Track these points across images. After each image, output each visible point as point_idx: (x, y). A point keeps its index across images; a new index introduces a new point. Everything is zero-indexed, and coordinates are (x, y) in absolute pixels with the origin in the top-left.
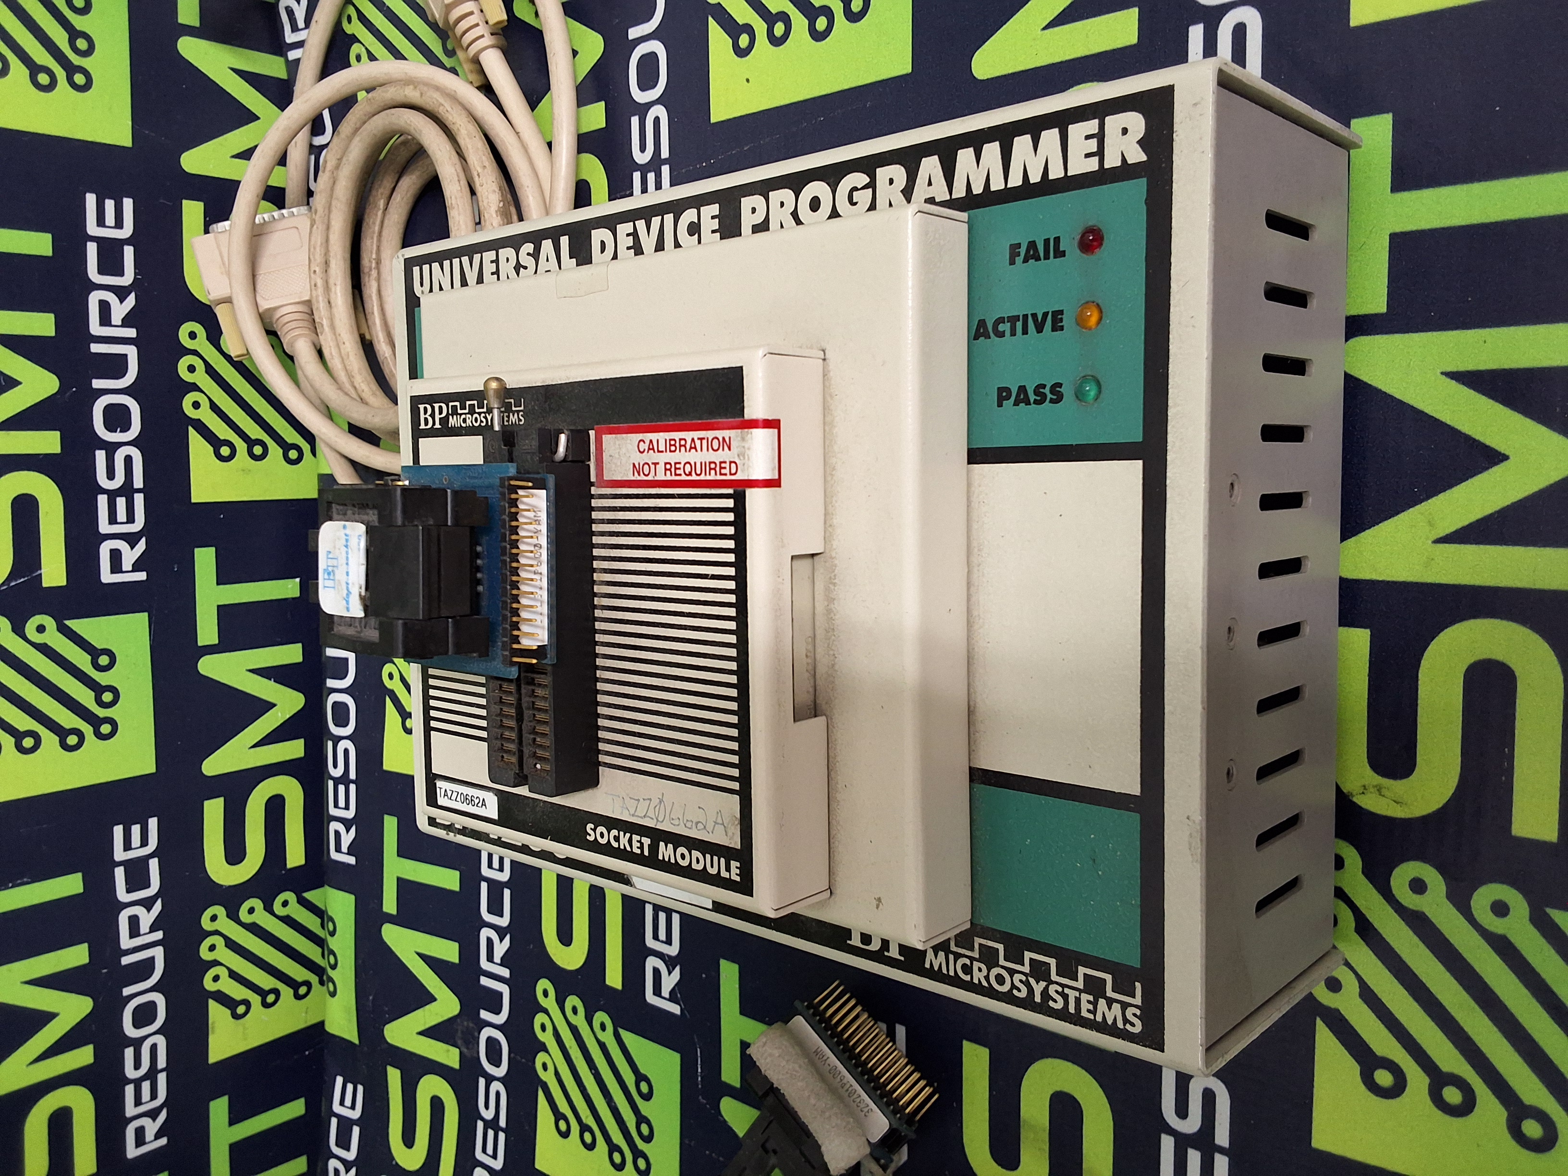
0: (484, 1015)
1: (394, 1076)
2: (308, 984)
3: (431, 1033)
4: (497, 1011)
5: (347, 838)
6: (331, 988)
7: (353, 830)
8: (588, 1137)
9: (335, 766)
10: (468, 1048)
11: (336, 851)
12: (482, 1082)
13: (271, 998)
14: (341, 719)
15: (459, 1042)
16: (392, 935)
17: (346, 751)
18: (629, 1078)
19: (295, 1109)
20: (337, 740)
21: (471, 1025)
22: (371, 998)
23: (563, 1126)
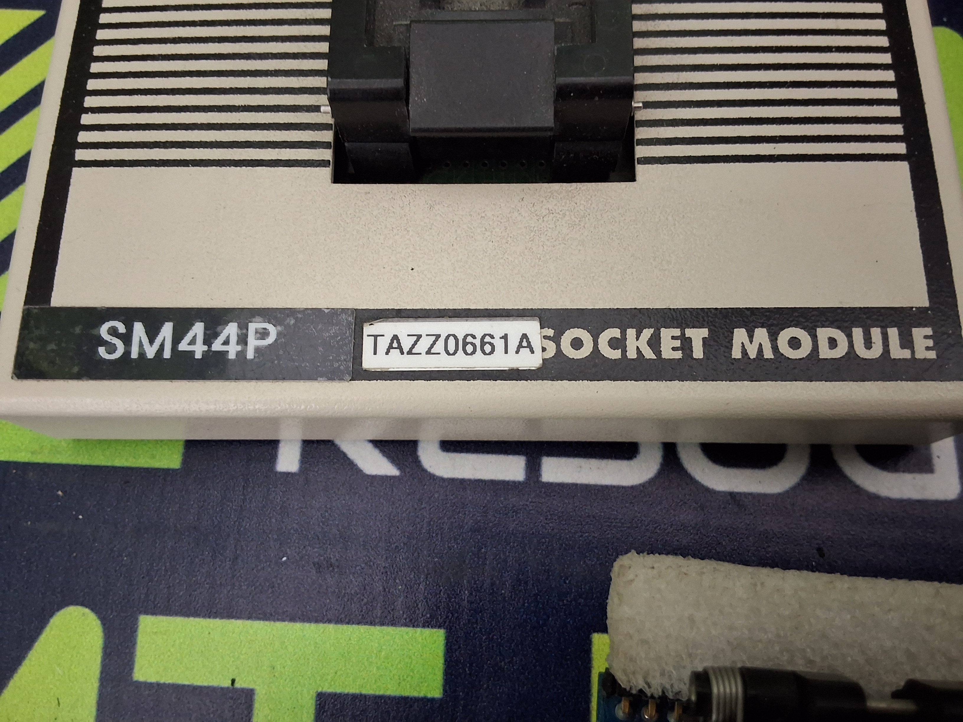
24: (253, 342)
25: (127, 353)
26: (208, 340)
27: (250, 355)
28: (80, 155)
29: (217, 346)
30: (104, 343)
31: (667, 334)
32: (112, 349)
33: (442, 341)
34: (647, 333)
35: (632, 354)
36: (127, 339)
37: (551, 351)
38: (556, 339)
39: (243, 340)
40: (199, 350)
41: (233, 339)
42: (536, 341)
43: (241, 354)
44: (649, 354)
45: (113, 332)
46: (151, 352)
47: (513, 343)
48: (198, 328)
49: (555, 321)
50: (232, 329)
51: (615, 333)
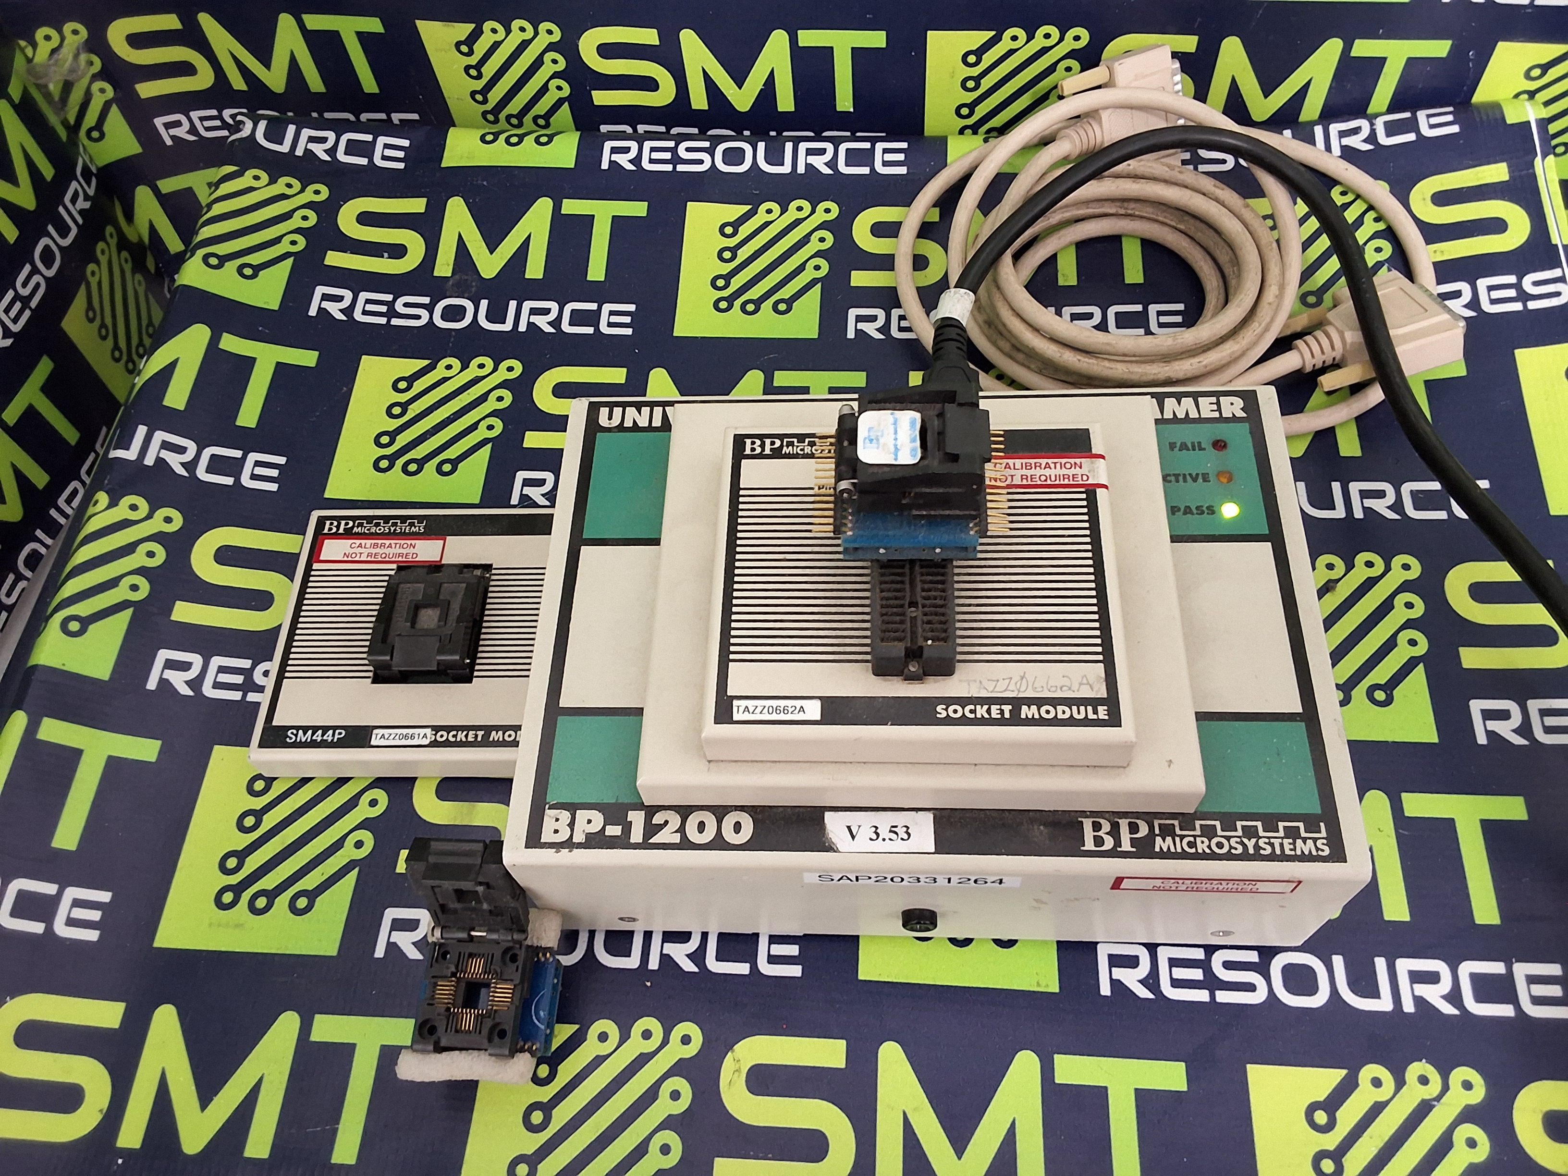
0: (484, 303)
1: (419, 205)
2: (485, 101)
3: (462, 248)
4: (489, 318)
5: (623, 160)
6: (488, 138)
7: (632, 166)
8: (397, 410)
9: (687, 150)
10: (453, 285)
11: (612, 148)
12: (426, 300)
13: (473, 72)
14: (730, 157)
15: (457, 277)
16: (543, 207)
17: (701, 161)
18: (452, 453)
19: (369, 83)
20: (711, 152)
21: (474, 290)
22: (485, 183)
23: (402, 385)
24: (337, 736)
25: (296, 740)
26: (323, 735)
27: (335, 740)
28: (287, 675)
29: (325, 738)
30: (288, 737)
31: (471, 733)
32: (291, 738)
33: (398, 736)
34: (465, 733)
35: (458, 739)
36: (296, 735)
37: (433, 739)
38: (435, 735)
39: (333, 735)
40: (319, 739)
41: (331, 735)
42: (429, 736)
43: (332, 740)
44: (464, 739)
45: (292, 733)
46: (303, 740)
47: (421, 736)
48: (320, 732)
49: (436, 729)
50: (331, 732)
51: (454, 733)
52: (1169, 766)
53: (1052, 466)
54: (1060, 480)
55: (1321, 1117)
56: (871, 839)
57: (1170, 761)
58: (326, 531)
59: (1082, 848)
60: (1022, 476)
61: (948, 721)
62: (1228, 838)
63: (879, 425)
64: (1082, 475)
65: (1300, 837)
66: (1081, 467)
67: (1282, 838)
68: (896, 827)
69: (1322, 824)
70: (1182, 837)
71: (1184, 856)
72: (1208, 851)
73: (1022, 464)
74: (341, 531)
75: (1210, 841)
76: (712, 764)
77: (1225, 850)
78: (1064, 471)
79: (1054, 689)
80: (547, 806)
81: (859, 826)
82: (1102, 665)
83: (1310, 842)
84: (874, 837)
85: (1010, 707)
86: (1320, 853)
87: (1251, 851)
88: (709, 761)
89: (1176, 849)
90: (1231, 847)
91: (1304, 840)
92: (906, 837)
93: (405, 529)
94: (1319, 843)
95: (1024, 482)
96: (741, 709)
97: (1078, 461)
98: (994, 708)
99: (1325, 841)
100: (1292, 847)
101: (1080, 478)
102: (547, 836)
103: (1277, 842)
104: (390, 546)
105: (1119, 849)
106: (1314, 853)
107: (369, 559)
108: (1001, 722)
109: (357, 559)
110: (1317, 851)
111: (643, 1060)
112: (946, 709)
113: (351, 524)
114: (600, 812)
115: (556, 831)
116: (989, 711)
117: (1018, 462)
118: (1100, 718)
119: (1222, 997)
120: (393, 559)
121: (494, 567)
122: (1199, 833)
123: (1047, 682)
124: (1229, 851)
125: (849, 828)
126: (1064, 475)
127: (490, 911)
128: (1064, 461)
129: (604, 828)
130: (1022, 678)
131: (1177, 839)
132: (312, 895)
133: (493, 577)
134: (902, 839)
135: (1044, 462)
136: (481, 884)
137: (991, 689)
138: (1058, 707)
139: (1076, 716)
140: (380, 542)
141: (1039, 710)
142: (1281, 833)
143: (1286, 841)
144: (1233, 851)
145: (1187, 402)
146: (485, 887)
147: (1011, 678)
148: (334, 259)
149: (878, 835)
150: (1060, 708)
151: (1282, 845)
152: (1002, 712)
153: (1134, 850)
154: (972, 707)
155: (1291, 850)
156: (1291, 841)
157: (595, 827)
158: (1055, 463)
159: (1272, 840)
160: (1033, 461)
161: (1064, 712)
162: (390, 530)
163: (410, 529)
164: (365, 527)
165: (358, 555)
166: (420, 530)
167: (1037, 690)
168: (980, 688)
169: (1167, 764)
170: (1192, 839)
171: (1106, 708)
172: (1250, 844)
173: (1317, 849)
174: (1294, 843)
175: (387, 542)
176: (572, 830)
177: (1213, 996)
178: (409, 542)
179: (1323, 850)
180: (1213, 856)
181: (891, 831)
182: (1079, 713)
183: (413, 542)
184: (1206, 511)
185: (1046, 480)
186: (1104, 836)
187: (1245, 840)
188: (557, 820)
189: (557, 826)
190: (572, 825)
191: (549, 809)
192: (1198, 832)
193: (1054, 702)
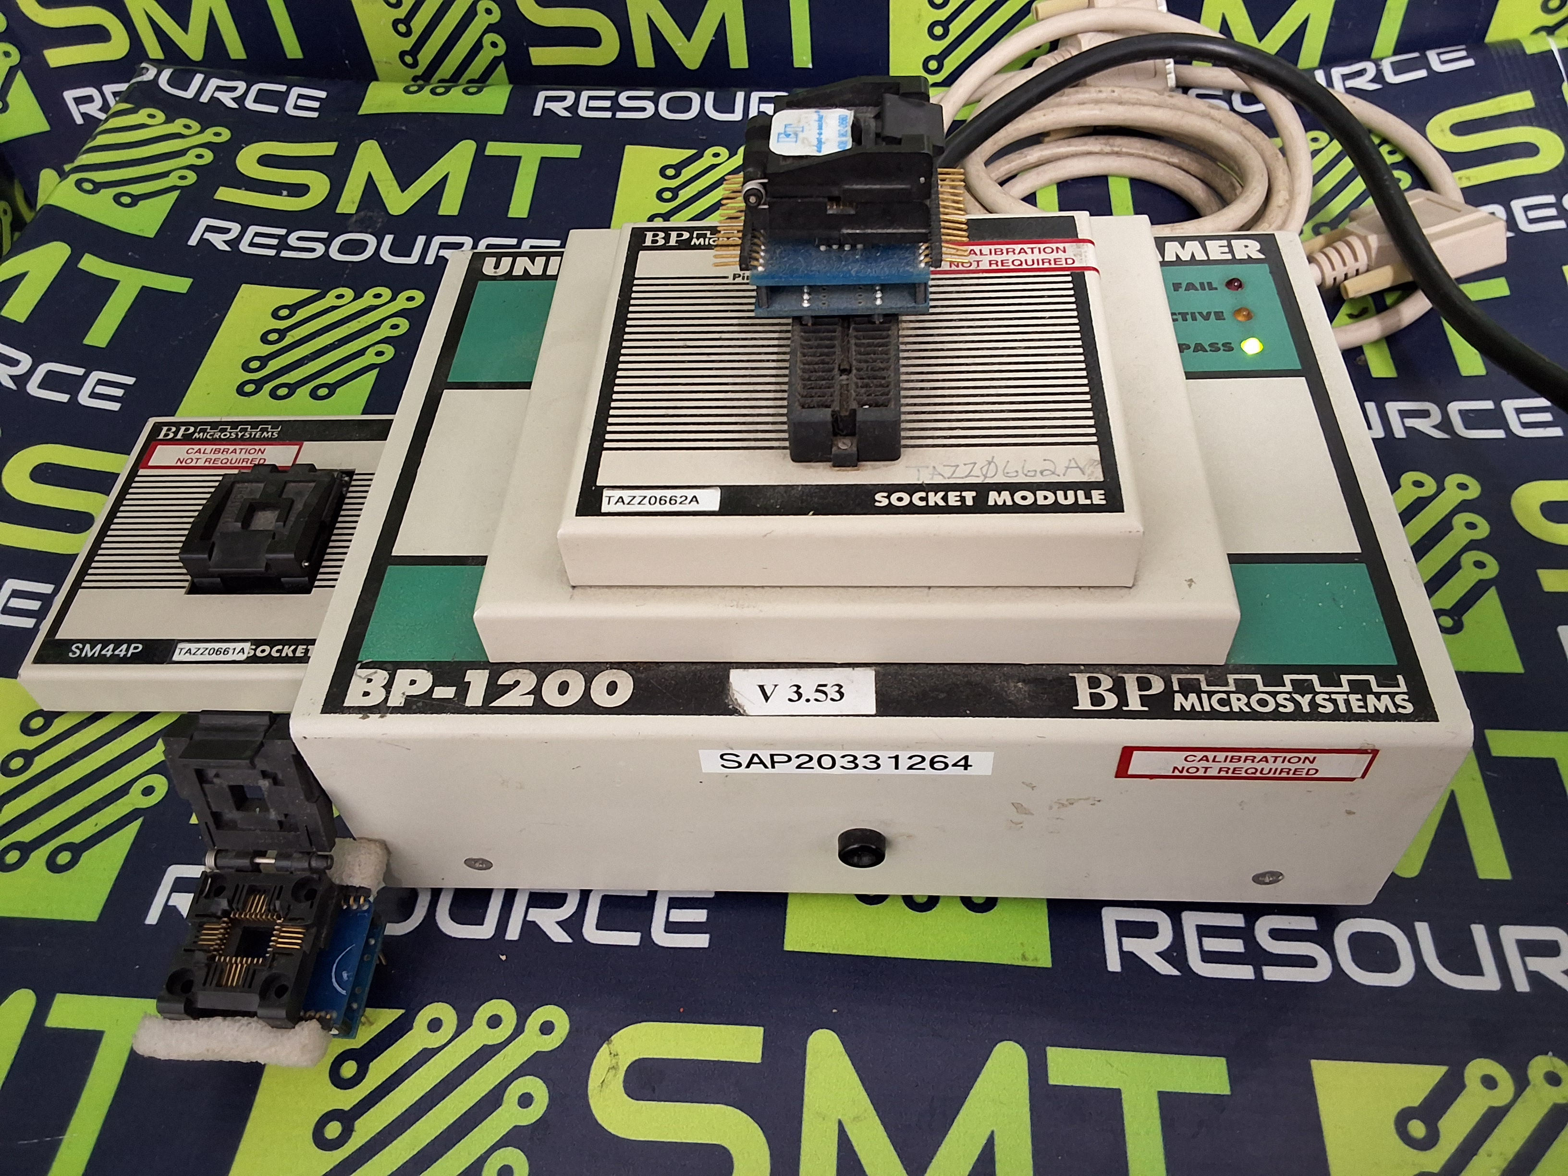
0: (389, 239)
1: (328, 149)
2: (415, 65)
3: (371, 187)
4: (392, 252)
5: (558, 108)
6: (413, 89)
7: (567, 114)
8: (273, 337)
9: (629, 98)
10: (356, 221)
11: (546, 97)
12: (324, 235)
13: (402, 28)
14: (673, 105)
15: (362, 213)
16: (465, 150)
17: (643, 109)
18: (331, 378)
19: (292, 48)
20: (655, 100)
21: (378, 226)
22: (404, 128)
23: (284, 313)
24: (131, 651)
25: (80, 655)
26: (114, 650)
27: (129, 655)
28: (84, 584)
29: (116, 652)
30: (72, 651)
31: (300, 648)
32: (75, 653)
33: (208, 651)
34: (293, 647)
35: (284, 654)
36: (82, 650)
37: (252, 653)
38: (255, 650)
39: (127, 650)
40: (109, 654)
41: (124, 650)
42: (246, 651)
43: (125, 655)
44: (290, 654)
46: (90, 654)
47: (237, 651)
48: (111, 646)
49: (257, 643)
50: (125, 646)
51: (280, 647)
52: (1190, 586)
53: (1029, 251)
54: (1038, 264)
55: (1417, 1129)
56: (790, 700)
57: (1191, 580)
58: (161, 437)
59: (1075, 708)
60: (990, 261)
61: (890, 510)
62: (1274, 695)
63: (799, 122)
64: (1066, 259)
65: (1372, 693)
66: (1064, 252)
67: (1347, 694)
68: (825, 685)
69: (1400, 677)
70: (1210, 694)
71: (1213, 715)
72: (1247, 709)
73: (990, 250)
74: (179, 436)
75: (1249, 698)
76: (576, 590)
77: (1271, 707)
78: (1043, 256)
79: (1033, 474)
80: (358, 665)
81: (776, 686)
82: (1096, 447)
83: (1385, 699)
84: (795, 697)
85: (974, 494)
86: (1400, 710)
87: (1306, 709)
88: (574, 587)
89: (1202, 707)
90: (1278, 705)
91: (1378, 696)
92: (837, 697)
93: (255, 435)
94: (1398, 699)
95: (994, 267)
96: (613, 500)
97: (1061, 246)
98: (951, 495)
99: (1406, 697)
100: (1361, 703)
101: (1064, 262)
102: (353, 698)
103: (1340, 699)
104: (235, 451)
105: (1125, 708)
106: (1392, 710)
107: (207, 464)
108: (962, 509)
109: (193, 464)
110: (1397, 709)
111: (486, 1054)
112: (888, 497)
113: (192, 429)
114: (428, 671)
115: (366, 694)
116: (945, 498)
117: (985, 249)
118: (1094, 503)
119: (1271, 973)
120: (236, 465)
121: (356, 472)
122: (1234, 689)
123: (1023, 467)
124: (1277, 708)
125: (762, 687)
126: (1043, 260)
127: (280, 823)
128: (1042, 246)
129: (431, 690)
130: (990, 463)
131: (1204, 696)
132: (77, 850)
133: (354, 483)
134: (832, 700)
135: (1018, 247)
136: (265, 775)
137: (946, 476)
138: (1038, 492)
139: (1062, 501)
140: (222, 447)
141: (1012, 496)
142: (1346, 688)
143: (1353, 698)
144: (1281, 709)
145: (1193, 247)
146: (271, 780)
147: (975, 463)
148: (225, 194)
149: (800, 696)
150: (1040, 494)
151: (1347, 702)
152: (963, 499)
153: (1146, 709)
154: (923, 494)
155: (1360, 707)
156: (1359, 697)
157: (420, 689)
158: (1032, 249)
159: (1333, 696)
160: (1004, 247)
161: (1046, 498)
162: (237, 435)
163: (262, 434)
164: (208, 433)
165: (195, 461)
166: (272, 435)
167: (1009, 475)
168: (933, 475)
169: (1186, 583)
170: (1224, 696)
171: (1102, 492)
172: (1305, 701)
173: (1397, 706)
174: (1364, 700)
175: (232, 448)
176: (388, 693)
177: (1258, 973)
178: (257, 447)
179: (1404, 708)
180: (1254, 716)
181: (817, 691)
182: (1066, 498)
183: (262, 448)
184: (1222, 348)
185: (1021, 265)
186: (1103, 693)
187: (1297, 697)
188: (369, 681)
189: (368, 687)
190: (388, 687)
191: (360, 668)
192: (1232, 688)
193: (1033, 487)
